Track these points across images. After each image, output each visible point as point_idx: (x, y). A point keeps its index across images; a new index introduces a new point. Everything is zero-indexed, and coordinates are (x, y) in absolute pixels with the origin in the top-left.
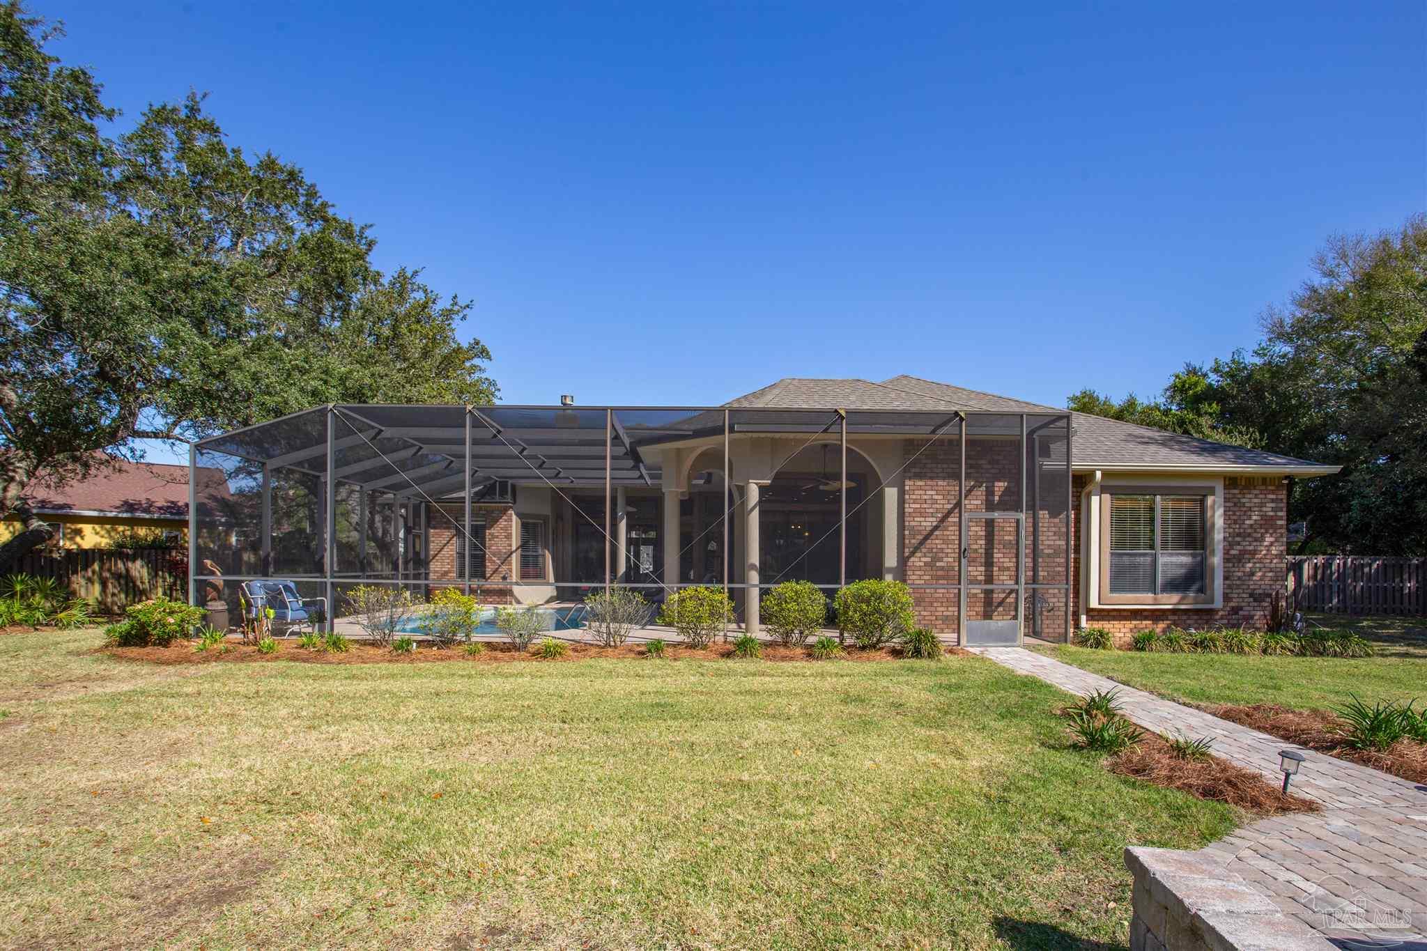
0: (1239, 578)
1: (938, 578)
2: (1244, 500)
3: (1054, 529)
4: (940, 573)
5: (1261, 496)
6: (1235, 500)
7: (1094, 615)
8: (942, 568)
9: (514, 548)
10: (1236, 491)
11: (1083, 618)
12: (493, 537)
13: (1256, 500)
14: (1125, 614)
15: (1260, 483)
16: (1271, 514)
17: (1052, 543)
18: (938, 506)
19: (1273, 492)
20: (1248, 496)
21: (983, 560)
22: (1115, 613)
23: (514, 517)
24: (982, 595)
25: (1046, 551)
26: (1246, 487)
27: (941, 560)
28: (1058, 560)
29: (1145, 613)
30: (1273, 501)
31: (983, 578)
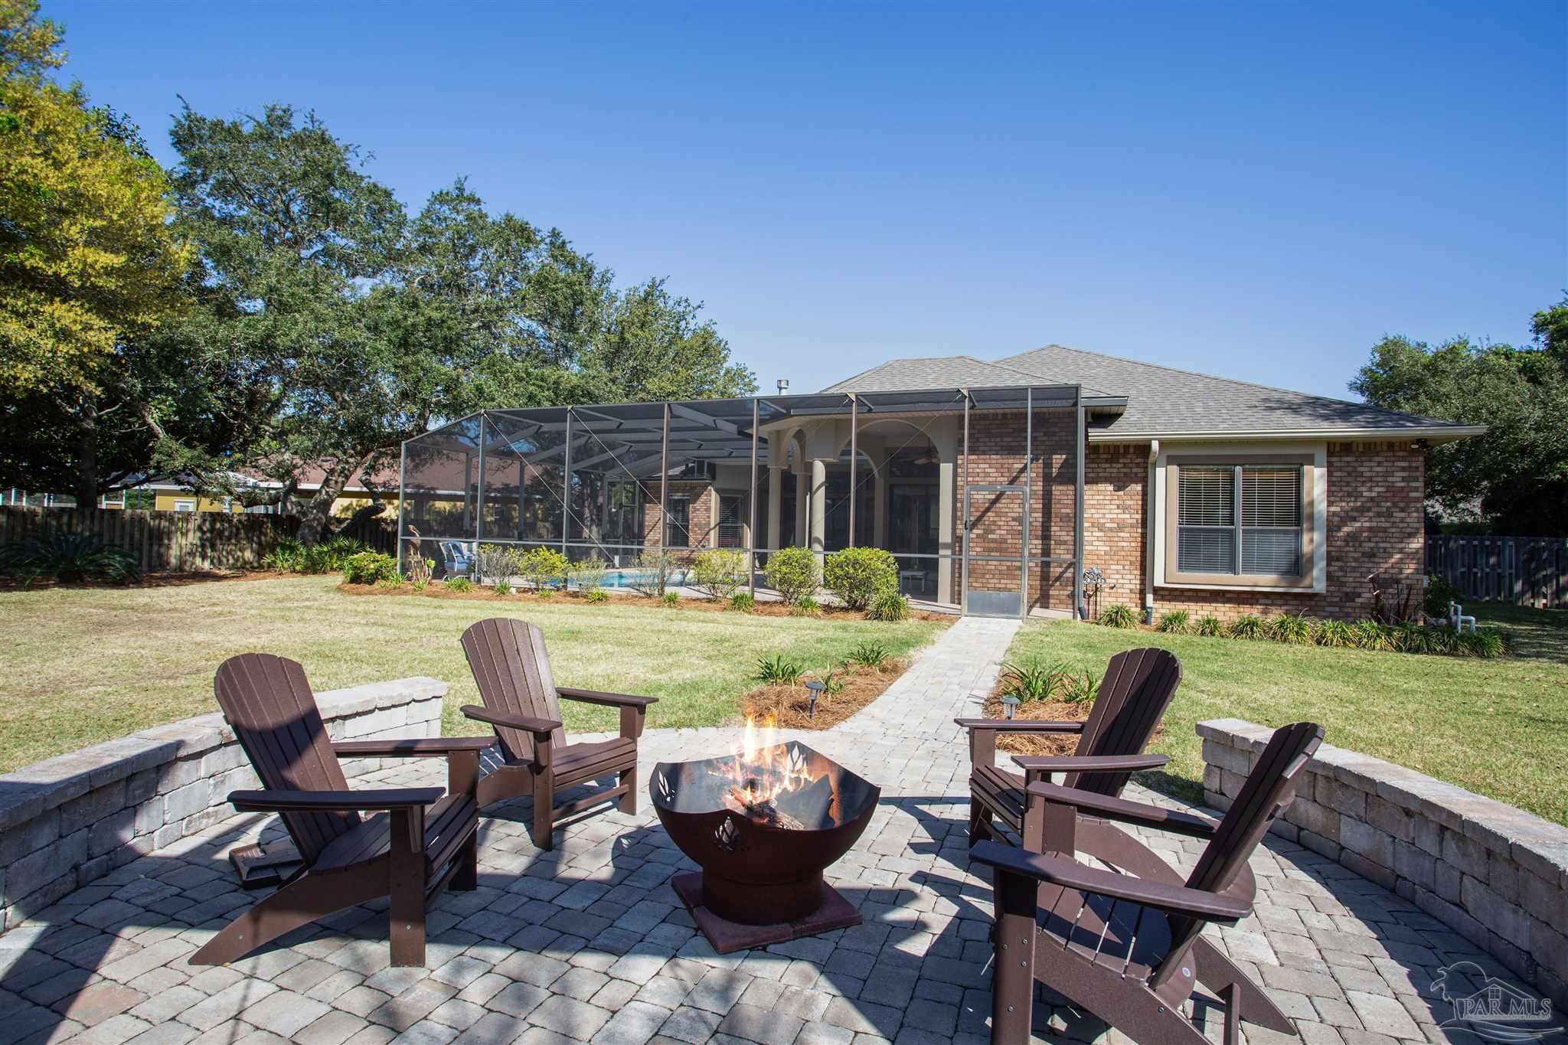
0: (1356, 560)
1: (991, 550)
2: (1362, 469)
3: (1117, 502)
4: (992, 545)
5: (1385, 464)
6: (1350, 469)
7: (1161, 594)
8: (994, 541)
9: (712, 520)
10: (1349, 459)
11: (1150, 597)
12: (696, 510)
13: (1379, 469)
14: (1203, 595)
15: (1385, 448)
16: (1402, 484)
17: (1115, 516)
18: (991, 479)
19: (1404, 459)
20: (1368, 464)
21: (1040, 533)
22: (1190, 594)
23: (713, 493)
24: (1039, 569)
25: (1107, 525)
26: (1363, 454)
27: (993, 532)
28: (1122, 534)
29: (1228, 595)
30: (1404, 469)
31: (1040, 551)
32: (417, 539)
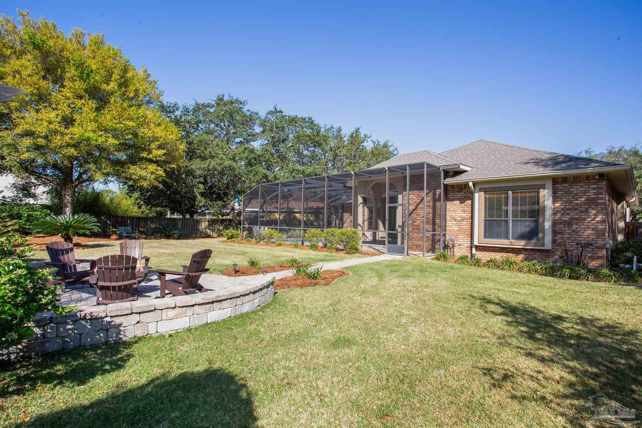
0: (569, 234)
1: (415, 229)
2: (572, 190)
3: (462, 209)
4: (415, 227)
5: (585, 187)
6: (566, 190)
9: (366, 219)
10: (566, 185)
11: (474, 250)
13: (582, 189)
14: (497, 249)
15: (585, 178)
16: (594, 196)
17: (461, 215)
18: (415, 201)
19: (595, 184)
20: (575, 187)
21: (432, 222)
24: (431, 237)
25: (458, 219)
26: (573, 182)
27: (415, 222)
28: (463, 223)
29: (508, 250)
30: (594, 189)
31: (431, 230)
32: (247, 226)
